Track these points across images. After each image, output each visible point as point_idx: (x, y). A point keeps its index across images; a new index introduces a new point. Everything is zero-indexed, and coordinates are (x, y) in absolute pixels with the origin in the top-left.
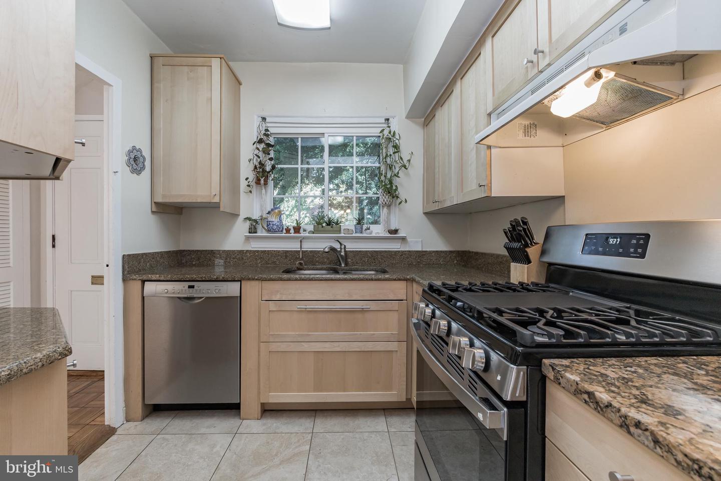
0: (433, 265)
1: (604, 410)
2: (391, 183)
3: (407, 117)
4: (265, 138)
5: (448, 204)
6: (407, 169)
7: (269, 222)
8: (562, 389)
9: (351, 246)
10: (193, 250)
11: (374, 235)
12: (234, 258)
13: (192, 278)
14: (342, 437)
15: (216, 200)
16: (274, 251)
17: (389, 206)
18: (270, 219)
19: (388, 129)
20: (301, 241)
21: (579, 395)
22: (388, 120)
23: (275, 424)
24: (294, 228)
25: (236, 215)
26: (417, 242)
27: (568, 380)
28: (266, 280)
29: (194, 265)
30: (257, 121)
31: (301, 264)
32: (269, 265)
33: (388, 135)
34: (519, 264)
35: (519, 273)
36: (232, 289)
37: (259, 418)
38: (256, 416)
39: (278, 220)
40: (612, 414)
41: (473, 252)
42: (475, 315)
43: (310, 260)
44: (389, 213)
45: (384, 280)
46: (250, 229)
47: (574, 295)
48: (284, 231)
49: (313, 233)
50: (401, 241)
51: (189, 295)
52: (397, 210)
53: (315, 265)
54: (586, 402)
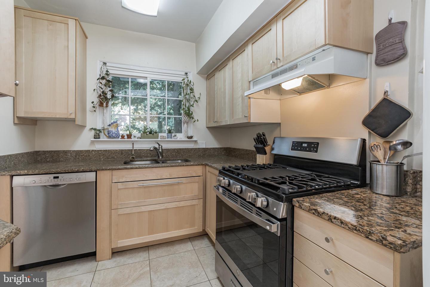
0: (212, 156)
1: (322, 215)
2: (189, 109)
3: (197, 74)
4: (106, 76)
5: (224, 124)
6: (197, 102)
7: (110, 131)
8: (303, 210)
9: (165, 146)
10: (47, 151)
11: (178, 139)
12: (82, 156)
13: (57, 171)
14: (168, 258)
15: (73, 116)
16: (113, 150)
17: (187, 123)
18: (110, 129)
19: (187, 78)
20: (133, 144)
21: (311, 211)
22: (187, 73)
23: (122, 260)
24: (127, 135)
25: (84, 127)
26: (203, 143)
27: (306, 206)
28: (115, 169)
29: (49, 162)
30: (99, 65)
31: (133, 158)
32: (109, 159)
33: (187, 83)
34: (261, 155)
35: (261, 160)
36: (90, 177)
37: (110, 258)
38: (108, 257)
39: (116, 130)
40: (325, 216)
41: (232, 148)
42: (256, 182)
43: (139, 155)
44: (187, 127)
45: (190, 165)
46: (95, 136)
47: (289, 169)
48: (120, 137)
49: (141, 138)
50: (194, 142)
51: (54, 183)
52: (192, 125)
53: (141, 158)
54: (314, 213)
